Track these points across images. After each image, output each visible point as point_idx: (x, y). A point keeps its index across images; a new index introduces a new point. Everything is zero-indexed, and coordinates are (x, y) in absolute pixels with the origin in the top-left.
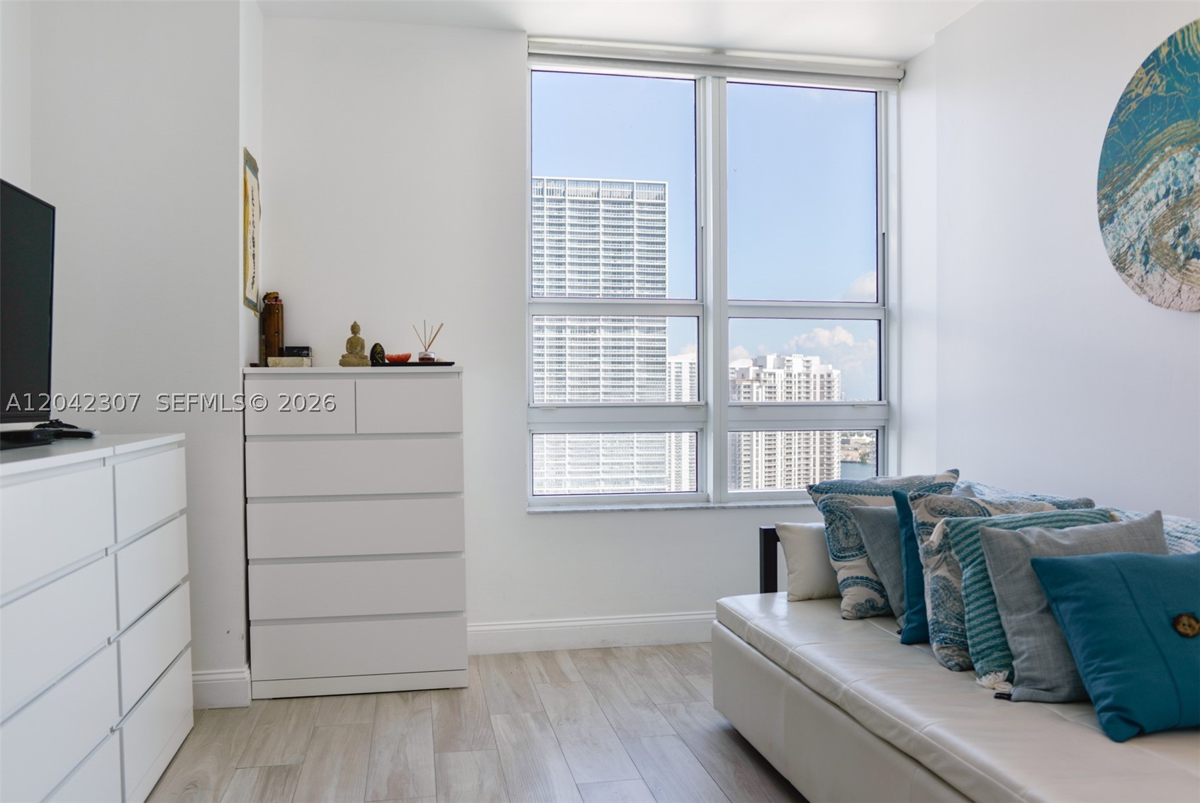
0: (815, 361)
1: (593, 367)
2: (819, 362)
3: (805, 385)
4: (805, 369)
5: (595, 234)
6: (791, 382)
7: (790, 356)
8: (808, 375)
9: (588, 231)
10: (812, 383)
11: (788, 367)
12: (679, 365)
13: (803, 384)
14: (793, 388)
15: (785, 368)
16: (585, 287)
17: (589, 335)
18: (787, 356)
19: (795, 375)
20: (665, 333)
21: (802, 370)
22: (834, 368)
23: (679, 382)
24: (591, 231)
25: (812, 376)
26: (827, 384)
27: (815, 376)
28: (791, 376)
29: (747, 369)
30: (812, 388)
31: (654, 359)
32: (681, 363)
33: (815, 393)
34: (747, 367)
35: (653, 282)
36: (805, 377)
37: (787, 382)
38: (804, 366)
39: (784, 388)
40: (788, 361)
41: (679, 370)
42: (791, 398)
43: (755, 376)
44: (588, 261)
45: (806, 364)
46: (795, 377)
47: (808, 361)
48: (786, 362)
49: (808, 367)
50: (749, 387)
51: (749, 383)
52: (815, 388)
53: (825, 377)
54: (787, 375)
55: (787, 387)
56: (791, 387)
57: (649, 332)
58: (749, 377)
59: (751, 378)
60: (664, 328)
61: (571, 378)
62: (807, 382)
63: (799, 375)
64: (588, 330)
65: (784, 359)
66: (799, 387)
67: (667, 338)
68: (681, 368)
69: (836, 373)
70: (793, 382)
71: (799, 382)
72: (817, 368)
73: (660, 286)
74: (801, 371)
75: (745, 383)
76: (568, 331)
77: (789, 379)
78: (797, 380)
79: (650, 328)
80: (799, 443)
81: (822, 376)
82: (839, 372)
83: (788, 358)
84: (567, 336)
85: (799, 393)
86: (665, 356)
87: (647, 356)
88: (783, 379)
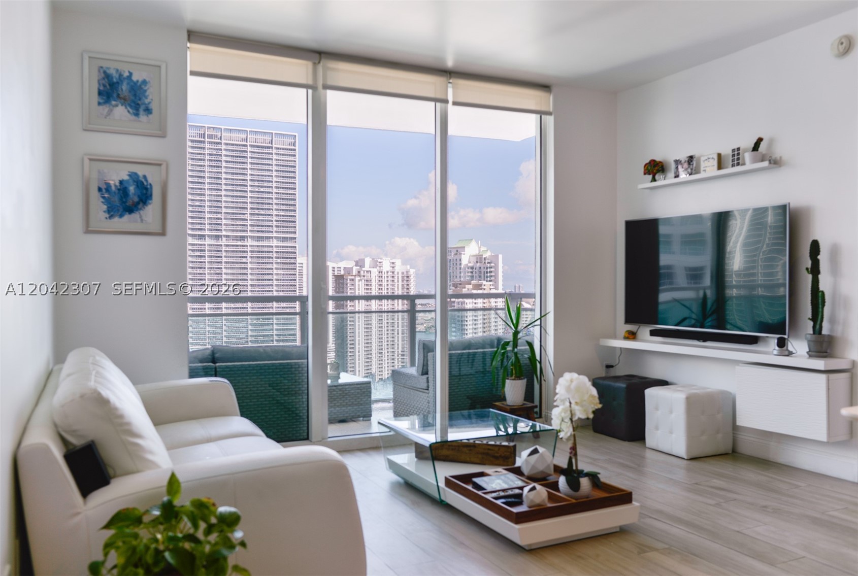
0: (398, 262)
1: (243, 266)
2: (400, 264)
3: (391, 279)
4: (391, 268)
5: (244, 169)
6: (382, 277)
7: (381, 259)
8: (393, 273)
9: (239, 167)
10: (396, 277)
11: (380, 267)
12: (301, 265)
13: (390, 278)
14: (383, 281)
15: (378, 268)
16: (236, 208)
17: (239, 243)
18: (379, 258)
19: (384, 272)
20: (295, 242)
21: (390, 269)
22: (411, 268)
23: (301, 276)
24: (241, 167)
25: (396, 273)
26: (406, 277)
27: (398, 273)
28: (382, 272)
29: (352, 268)
30: (396, 281)
31: (288, 261)
32: (302, 264)
33: (398, 285)
34: (351, 266)
35: (287, 205)
36: (391, 274)
37: (379, 277)
38: (391, 267)
39: (377, 281)
40: (380, 262)
41: (301, 268)
42: (382, 289)
43: (357, 273)
44: (239, 188)
45: (392, 265)
46: (384, 274)
47: (393, 263)
48: (378, 263)
49: (393, 267)
50: (353, 280)
51: (353, 278)
52: (398, 281)
53: (405, 274)
54: (379, 272)
55: (379, 281)
56: (382, 281)
57: (284, 241)
58: (353, 273)
59: (354, 274)
60: (295, 238)
61: (226, 274)
62: (393, 277)
63: (387, 272)
64: (239, 239)
65: (377, 261)
66: (387, 281)
67: (297, 246)
68: (302, 267)
69: (412, 271)
70: (383, 277)
71: (387, 277)
72: (399, 268)
73: (292, 208)
74: (388, 270)
75: (350, 277)
76: (224, 239)
77: (380, 275)
78: (386, 275)
79: (284, 238)
80: (387, 319)
81: (403, 273)
82: (414, 270)
83: (379, 260)
84: (223, 244)
85: (387, 285)
86: (295, 258)
87: (283, 258)
88: (376, 275)
